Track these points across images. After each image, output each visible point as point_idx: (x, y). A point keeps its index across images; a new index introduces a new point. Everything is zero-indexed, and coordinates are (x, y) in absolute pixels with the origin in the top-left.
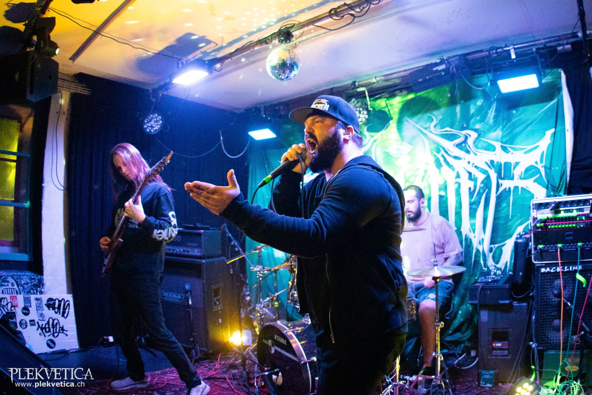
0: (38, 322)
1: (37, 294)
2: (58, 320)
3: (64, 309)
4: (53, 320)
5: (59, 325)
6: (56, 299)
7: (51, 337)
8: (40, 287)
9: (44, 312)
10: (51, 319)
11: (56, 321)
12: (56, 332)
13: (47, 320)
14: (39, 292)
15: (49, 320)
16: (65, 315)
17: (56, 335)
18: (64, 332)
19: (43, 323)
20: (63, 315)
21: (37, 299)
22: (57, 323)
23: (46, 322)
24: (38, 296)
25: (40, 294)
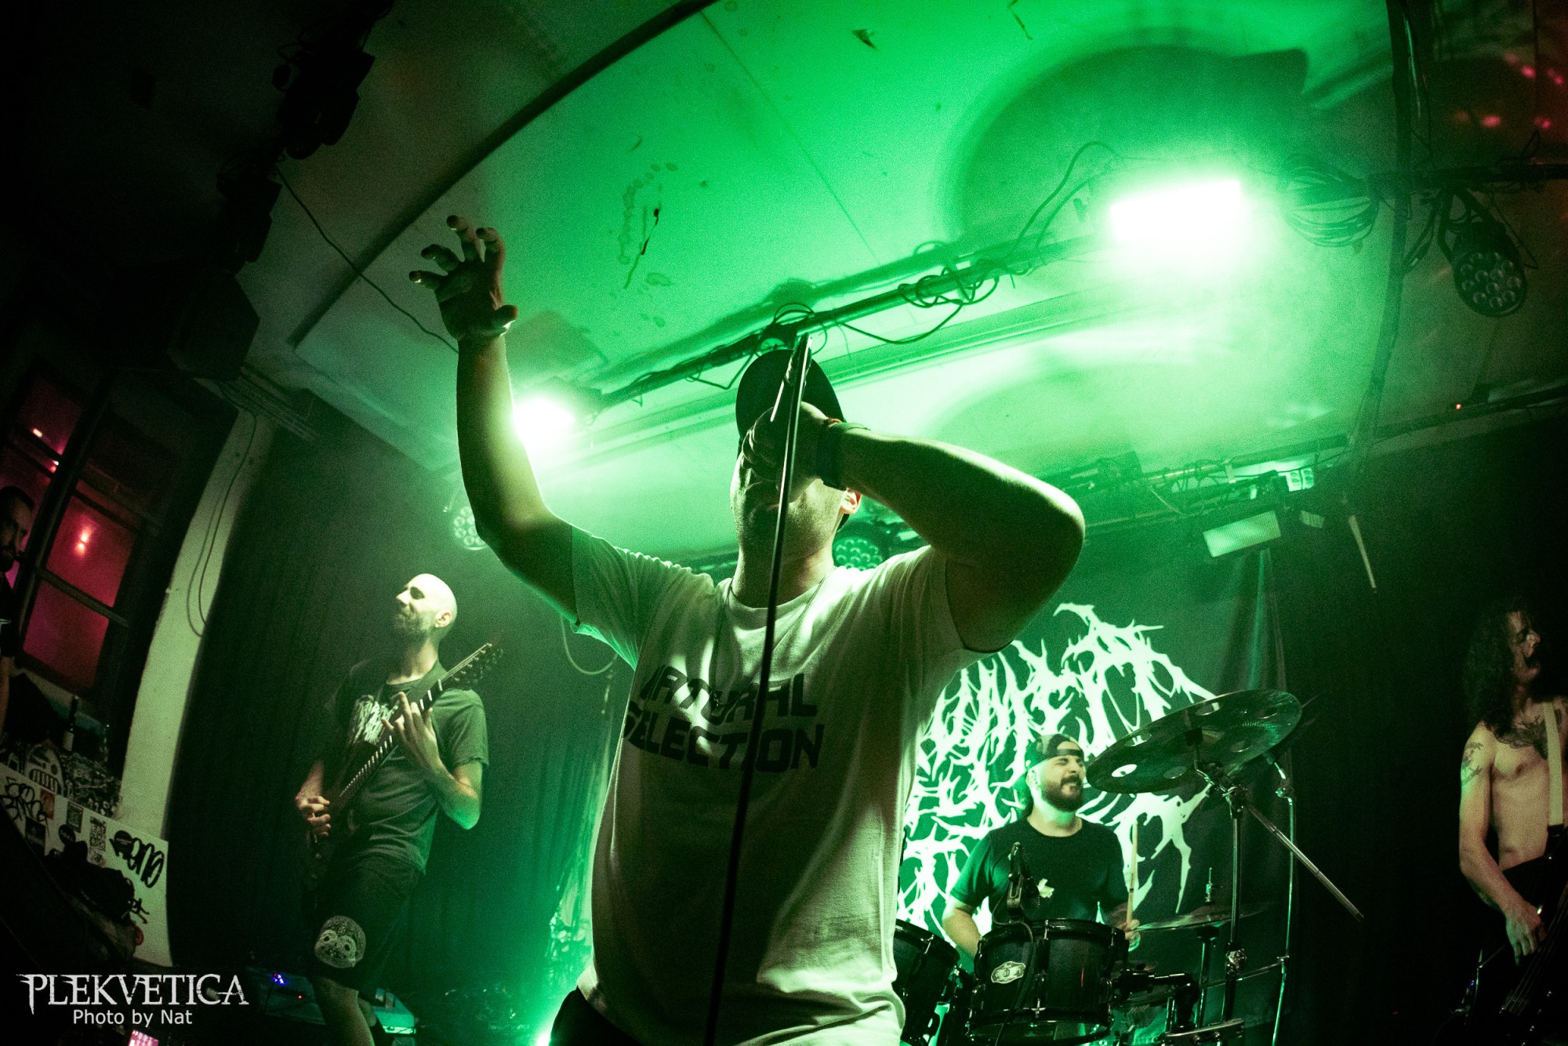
2: (131, 882)
3: (150, 868)
6: (136, 839)
9: (104, 855)
14: (105, 810)
16: (150, 880)
18: (141, 913)
20: (144, 879)
21: (94, 821)
24: (101, 817)
25: (106, 815)
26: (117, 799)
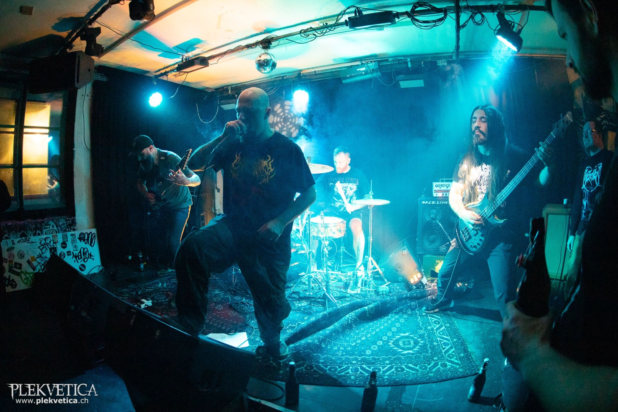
0: (73, 253)
1: (71, 231)
2: (87, 249)
3: (92, 240)
4: (84, 249)
5: (88, 252)
6: (86, 233)
7: (83, 262)
8: (73, 226)
9: (76, 244)
10: (82, 249)
11: (86, 250)
12: (86, 258)
13: (79, 250)
14: (73, 230)
15: (81, 249)
16: (92, 244)
17: (86, 260)
18: (92, 257)
19: (76, 253)
20: (91, 245)
21: (72, 235)
22: (86, 252)
23: (79, 251)
24: (72, 232)
25: (73, 231)
26: (75, 224)
